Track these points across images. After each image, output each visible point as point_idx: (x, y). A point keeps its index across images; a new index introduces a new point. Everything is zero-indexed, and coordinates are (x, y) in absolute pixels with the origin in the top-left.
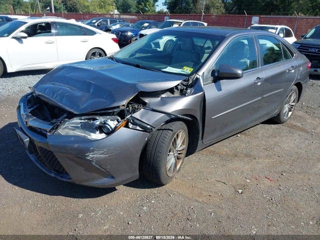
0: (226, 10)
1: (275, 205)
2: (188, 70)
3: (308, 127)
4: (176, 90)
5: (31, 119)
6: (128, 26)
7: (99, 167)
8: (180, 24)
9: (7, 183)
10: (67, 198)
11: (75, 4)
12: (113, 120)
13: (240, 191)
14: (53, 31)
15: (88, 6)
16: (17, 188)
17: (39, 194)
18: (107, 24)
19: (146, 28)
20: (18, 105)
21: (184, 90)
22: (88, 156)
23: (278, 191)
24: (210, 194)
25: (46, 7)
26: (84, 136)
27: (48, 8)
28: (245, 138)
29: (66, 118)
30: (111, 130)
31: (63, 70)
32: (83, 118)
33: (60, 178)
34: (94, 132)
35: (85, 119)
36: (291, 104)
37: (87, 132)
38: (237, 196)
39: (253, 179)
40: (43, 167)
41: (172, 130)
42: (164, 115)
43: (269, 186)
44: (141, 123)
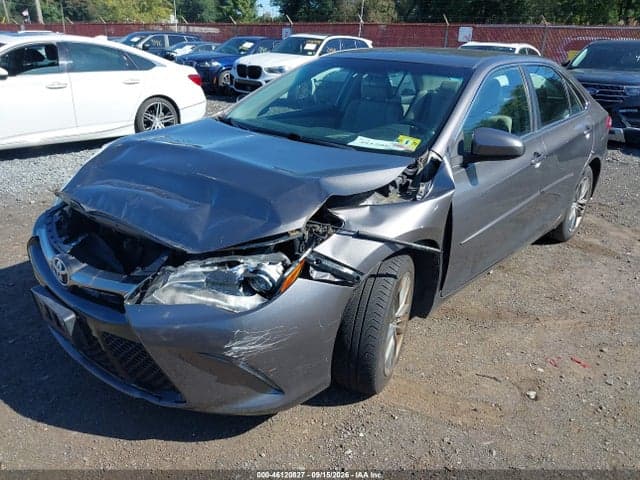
0: (400, 14)
1: (610, 420)
2: (409, 143)
3: (616, 247)
4: (391, 188)
5: (76, 269)
6: (209, 48)
7: (252, 372)
8: (318, 43)
9: (20, 417)
10: (171, 443)
11: (83, 4)
12: (274, 264)
13: (532, 394)
14: (63, 62)
15: (114, 8)
16: (45, 427)
17: (101, 438)
18: (164, 46)
19: (248, 52)
20: (30, 234)
21: (410, 188)
22: (229, 348)
23: (605, 388)
24: (475, 406)
25: (19, 10)
26: (214, 304)
27: (26, 13)
28: (504, 276)
29: (167, 263)
30: (271, 284)
31: (128, 151)
32: (209, 263)
33: (155, 401)
34: (235, 293)
35: (213, 265)
36: (581, 202)
37: (221, 294)
38: (529, 405)
39: (549, 366)
40: (107, 376)
41: (395, 277)
42: (380, 244)
43: (584, 379)
44: (335, 266)
